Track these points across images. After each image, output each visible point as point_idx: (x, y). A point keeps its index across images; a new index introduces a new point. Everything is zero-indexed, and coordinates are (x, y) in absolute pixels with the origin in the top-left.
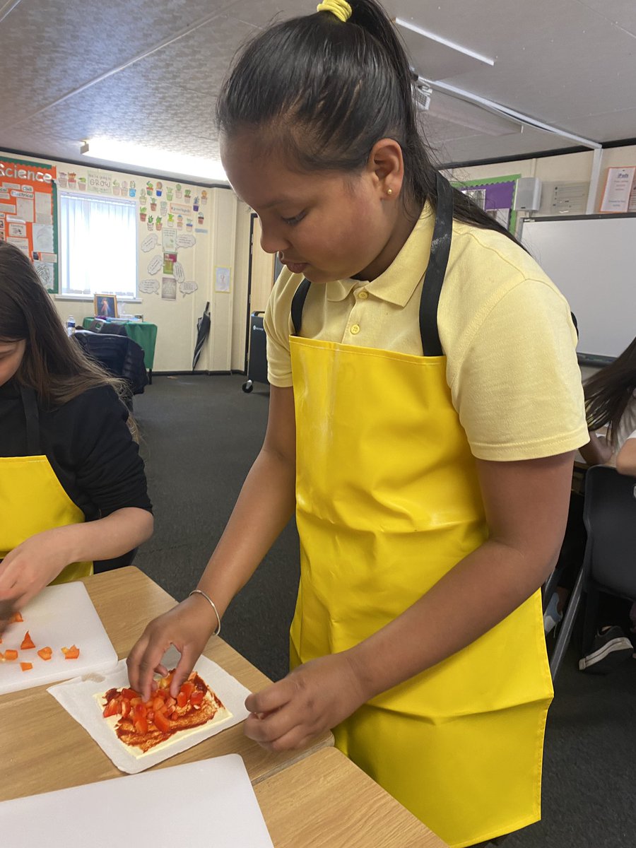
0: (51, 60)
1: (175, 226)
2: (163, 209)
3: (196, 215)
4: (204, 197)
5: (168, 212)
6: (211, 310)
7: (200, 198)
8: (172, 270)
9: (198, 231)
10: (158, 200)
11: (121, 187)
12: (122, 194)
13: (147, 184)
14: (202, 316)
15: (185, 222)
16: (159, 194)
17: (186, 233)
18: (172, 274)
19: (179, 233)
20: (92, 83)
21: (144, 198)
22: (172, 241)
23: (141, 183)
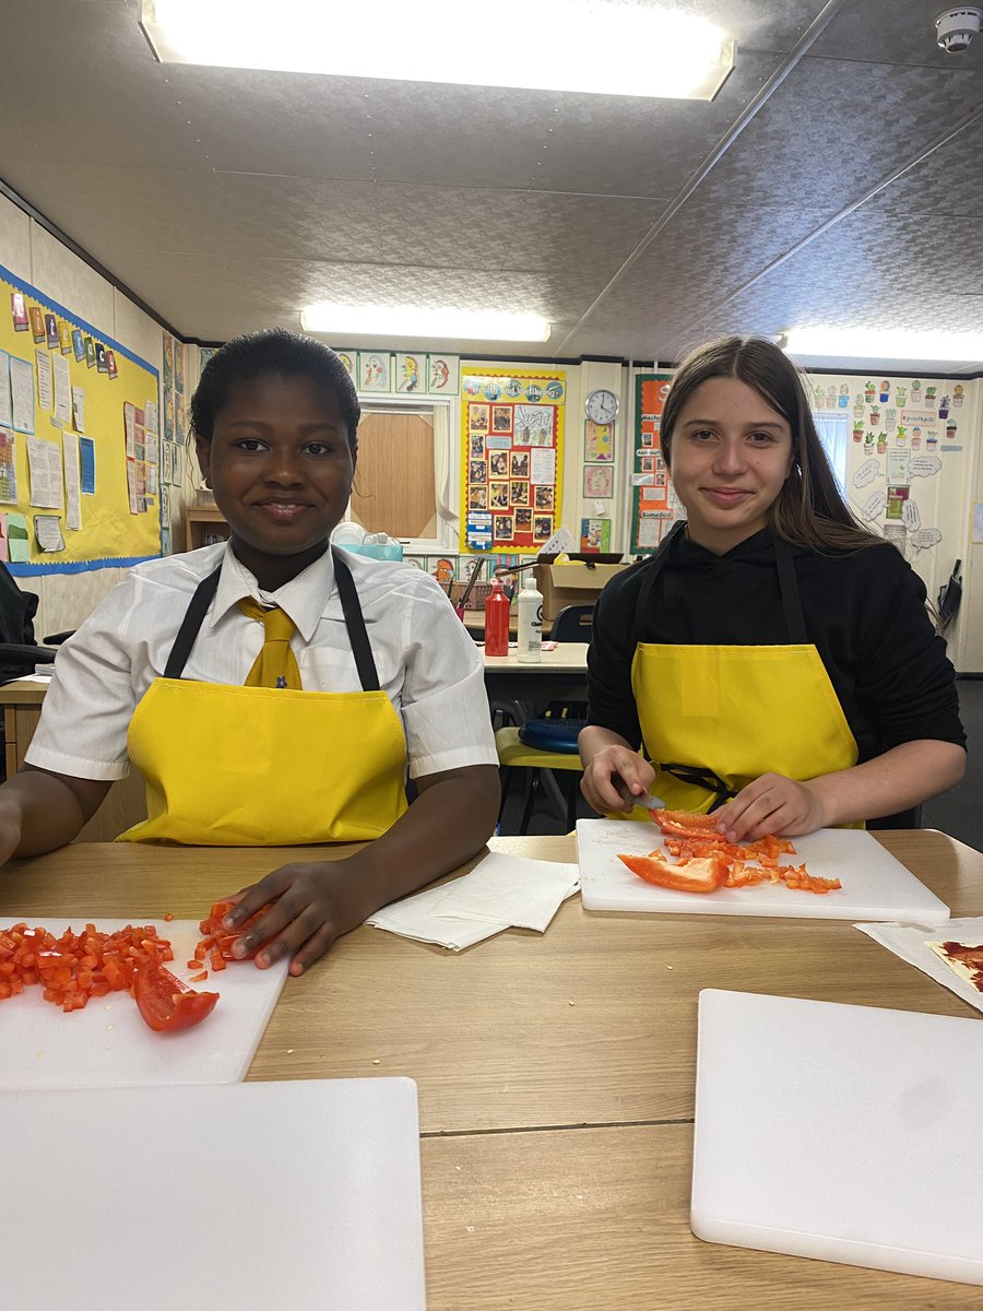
0: (758, 219)
1: (908, 444)
2: (890, 420)
3: (944, 423)
4: (958, 396)
5: (898, 424)
6: (963, 572)
7: (951, 397)
8: (901, 512)
9: (945, 448)
10: (883, 408)
11: (827, 394)
12: (828, 404)
13: (867, 386)
14: (947, 583)
15: (924, 436)
16: (884, 398)
17: (927, 454)
18: (900, 518)
19: (914, 455)
20: (807, 242)
21: (861, 407)
22: (902, 468)
23: (857, 385)
